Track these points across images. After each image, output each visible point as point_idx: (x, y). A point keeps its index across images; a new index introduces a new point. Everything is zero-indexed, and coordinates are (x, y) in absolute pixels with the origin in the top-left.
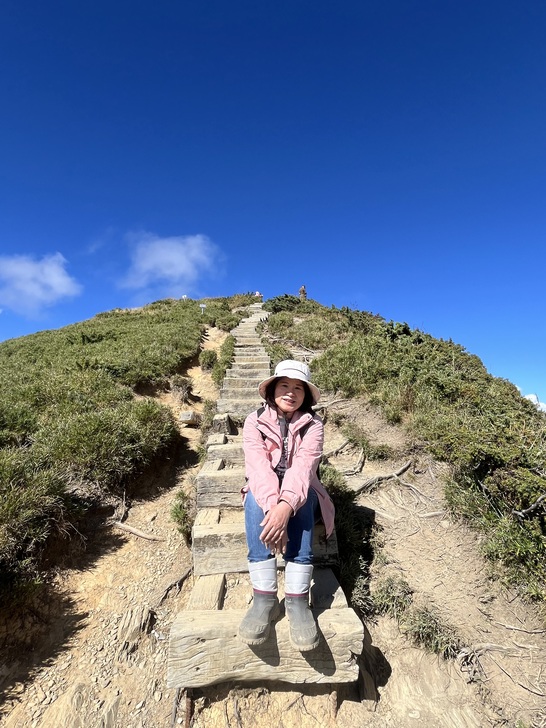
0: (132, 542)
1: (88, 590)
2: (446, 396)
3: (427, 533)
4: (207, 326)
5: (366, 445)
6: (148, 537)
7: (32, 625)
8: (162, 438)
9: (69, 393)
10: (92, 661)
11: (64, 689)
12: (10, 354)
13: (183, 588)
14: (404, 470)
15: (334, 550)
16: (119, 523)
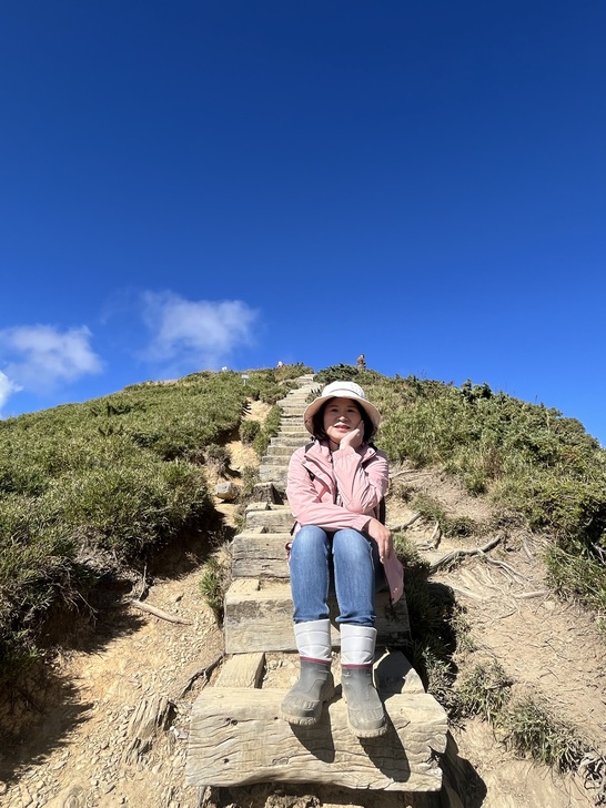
0: (151, 625)
1: (95, 676)
2: (543, 459)
3: (527, 614)
4: (249, 399)
5: (442, 517)
6: (171, 618)
7: (24, 712)
8: (193, 506)
9: (88, 458)
10: (94, 761)
11: (56, 793)
12: (26, 427)
13: (211, 679)
14: (492, 547)
15: (406, 627)
16: (137, 602)
